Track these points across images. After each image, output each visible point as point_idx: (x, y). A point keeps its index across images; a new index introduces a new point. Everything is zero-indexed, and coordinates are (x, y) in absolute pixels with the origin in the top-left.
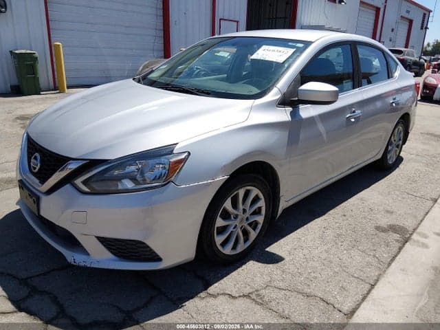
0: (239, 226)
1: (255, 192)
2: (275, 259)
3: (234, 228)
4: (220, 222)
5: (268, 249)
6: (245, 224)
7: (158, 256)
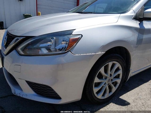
0: (107, 83)
1: (118, 65)
2: (124, 103)
3: (104, 84)
4: (97, 80)
5: (121, 97)
6: (111, 83)
7: (59, 96)
